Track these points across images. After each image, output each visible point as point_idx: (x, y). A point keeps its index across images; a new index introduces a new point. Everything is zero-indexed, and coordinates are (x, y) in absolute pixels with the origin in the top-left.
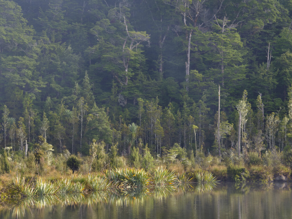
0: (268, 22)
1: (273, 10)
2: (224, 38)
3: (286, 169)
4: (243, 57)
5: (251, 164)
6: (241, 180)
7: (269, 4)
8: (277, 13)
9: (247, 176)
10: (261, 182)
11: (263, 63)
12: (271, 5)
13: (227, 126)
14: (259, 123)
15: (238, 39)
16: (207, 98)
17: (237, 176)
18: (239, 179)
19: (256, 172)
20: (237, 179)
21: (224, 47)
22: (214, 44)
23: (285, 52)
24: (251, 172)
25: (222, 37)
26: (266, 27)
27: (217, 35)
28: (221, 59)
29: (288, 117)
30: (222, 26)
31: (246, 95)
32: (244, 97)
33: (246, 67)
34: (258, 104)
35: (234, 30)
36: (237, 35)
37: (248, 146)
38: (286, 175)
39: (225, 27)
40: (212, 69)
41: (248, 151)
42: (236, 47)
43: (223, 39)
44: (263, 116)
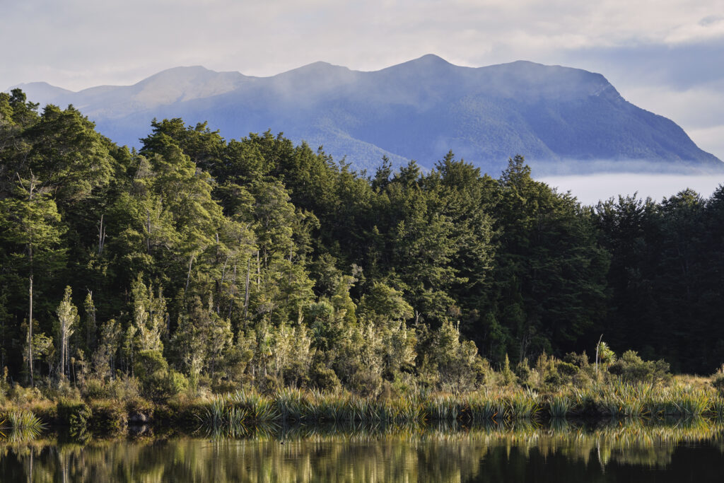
0: (98, 185)
1: (104, 166)
2: (32, 207)
3: (147, 404)
4: (60, 237)
5: (90, 397)
6: (79, 423)
7: (98, 157)
8: (110, 171)
9: (88, 417)
10: (109, 424)
11: (93, 246)
12: (101, 159)
13: (43, 341)
14: (89, 336)
15: (53, 209)
16: (8, 298)
17: (73, 416)
18: (76, 420)
19: (101, 410)
20: (73, 420)
21: (33, 222)
22: (18, 217)
23: (125, 229)
24: (94, 410)
25: (29, 206)
26: (93, 193)
27: (22, 203)
28: (28, 239)
29: (136, 326)
30: (29, 190)
31: (69, 293)
32: (66, 297)
33: (67, 253)
34: (87, 308)
35: (47, 196)
36: (53, 204)
37: (85, 370)
38: (146, 412)
39: (34, 191)
40: (15, 254)
41: (86, 378)
42: (50, 221)
43: (31, 209)
44: (95, 326)
